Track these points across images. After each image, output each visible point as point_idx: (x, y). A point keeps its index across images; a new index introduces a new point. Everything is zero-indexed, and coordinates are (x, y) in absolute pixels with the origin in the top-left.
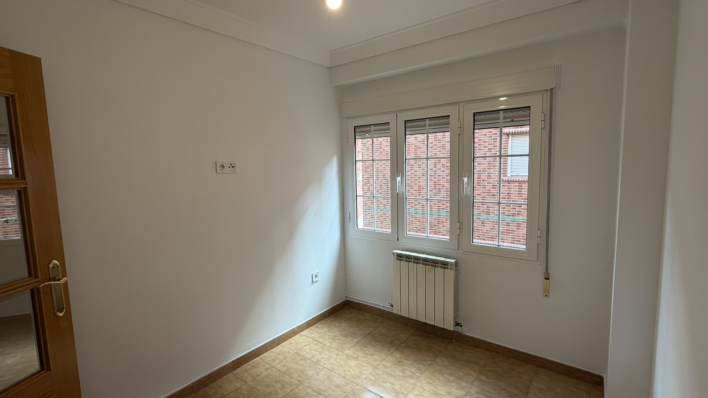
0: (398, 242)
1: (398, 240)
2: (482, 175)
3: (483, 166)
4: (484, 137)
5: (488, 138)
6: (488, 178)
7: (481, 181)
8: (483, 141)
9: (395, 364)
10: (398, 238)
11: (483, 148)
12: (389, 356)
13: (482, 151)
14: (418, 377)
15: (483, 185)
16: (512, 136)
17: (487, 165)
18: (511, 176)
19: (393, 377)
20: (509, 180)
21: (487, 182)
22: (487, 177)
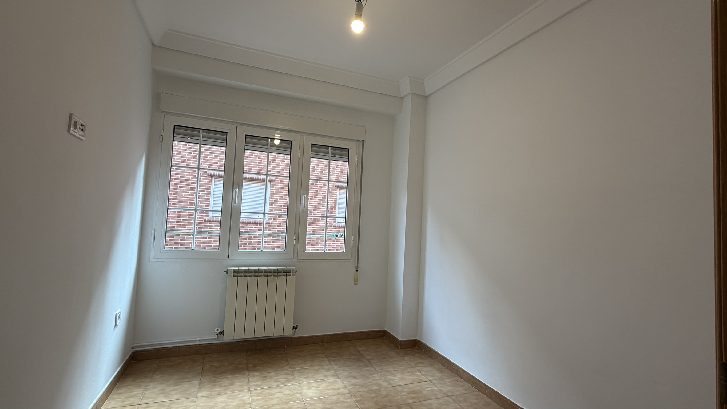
0: (228, 260)
1: (228, 257)
2: (182, 214)
3: (184, 205)
4: (186, 175)
5: (191, 177)
6: (188, 218)
7: (181, 220)
8: (185, 179)
9: (264, 380)
10: (228, 256)
11: (185, 186)
12: (249, 378)
13: (184, 189)
14: (293, 378)
15: (182, 225)
16: (215, 178)
17: (189, 204)
18: (212, 216)
19: (274, 388)
20: (212, 220)
21: (187, 221)
22: (187, 216)
